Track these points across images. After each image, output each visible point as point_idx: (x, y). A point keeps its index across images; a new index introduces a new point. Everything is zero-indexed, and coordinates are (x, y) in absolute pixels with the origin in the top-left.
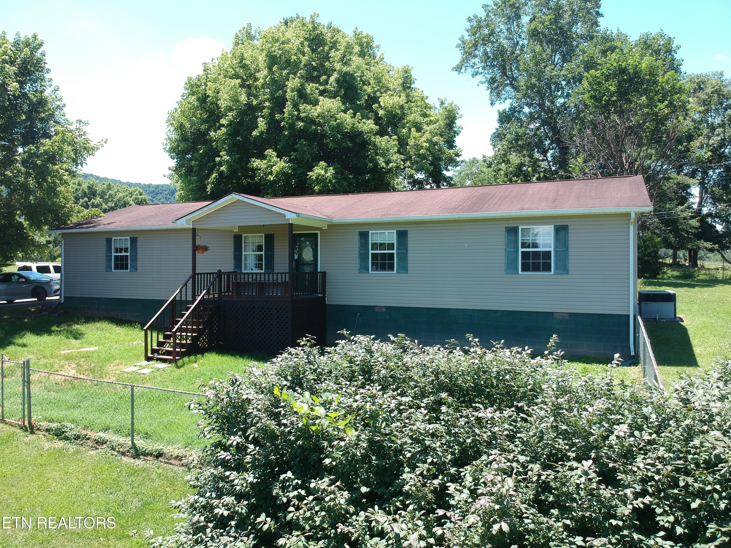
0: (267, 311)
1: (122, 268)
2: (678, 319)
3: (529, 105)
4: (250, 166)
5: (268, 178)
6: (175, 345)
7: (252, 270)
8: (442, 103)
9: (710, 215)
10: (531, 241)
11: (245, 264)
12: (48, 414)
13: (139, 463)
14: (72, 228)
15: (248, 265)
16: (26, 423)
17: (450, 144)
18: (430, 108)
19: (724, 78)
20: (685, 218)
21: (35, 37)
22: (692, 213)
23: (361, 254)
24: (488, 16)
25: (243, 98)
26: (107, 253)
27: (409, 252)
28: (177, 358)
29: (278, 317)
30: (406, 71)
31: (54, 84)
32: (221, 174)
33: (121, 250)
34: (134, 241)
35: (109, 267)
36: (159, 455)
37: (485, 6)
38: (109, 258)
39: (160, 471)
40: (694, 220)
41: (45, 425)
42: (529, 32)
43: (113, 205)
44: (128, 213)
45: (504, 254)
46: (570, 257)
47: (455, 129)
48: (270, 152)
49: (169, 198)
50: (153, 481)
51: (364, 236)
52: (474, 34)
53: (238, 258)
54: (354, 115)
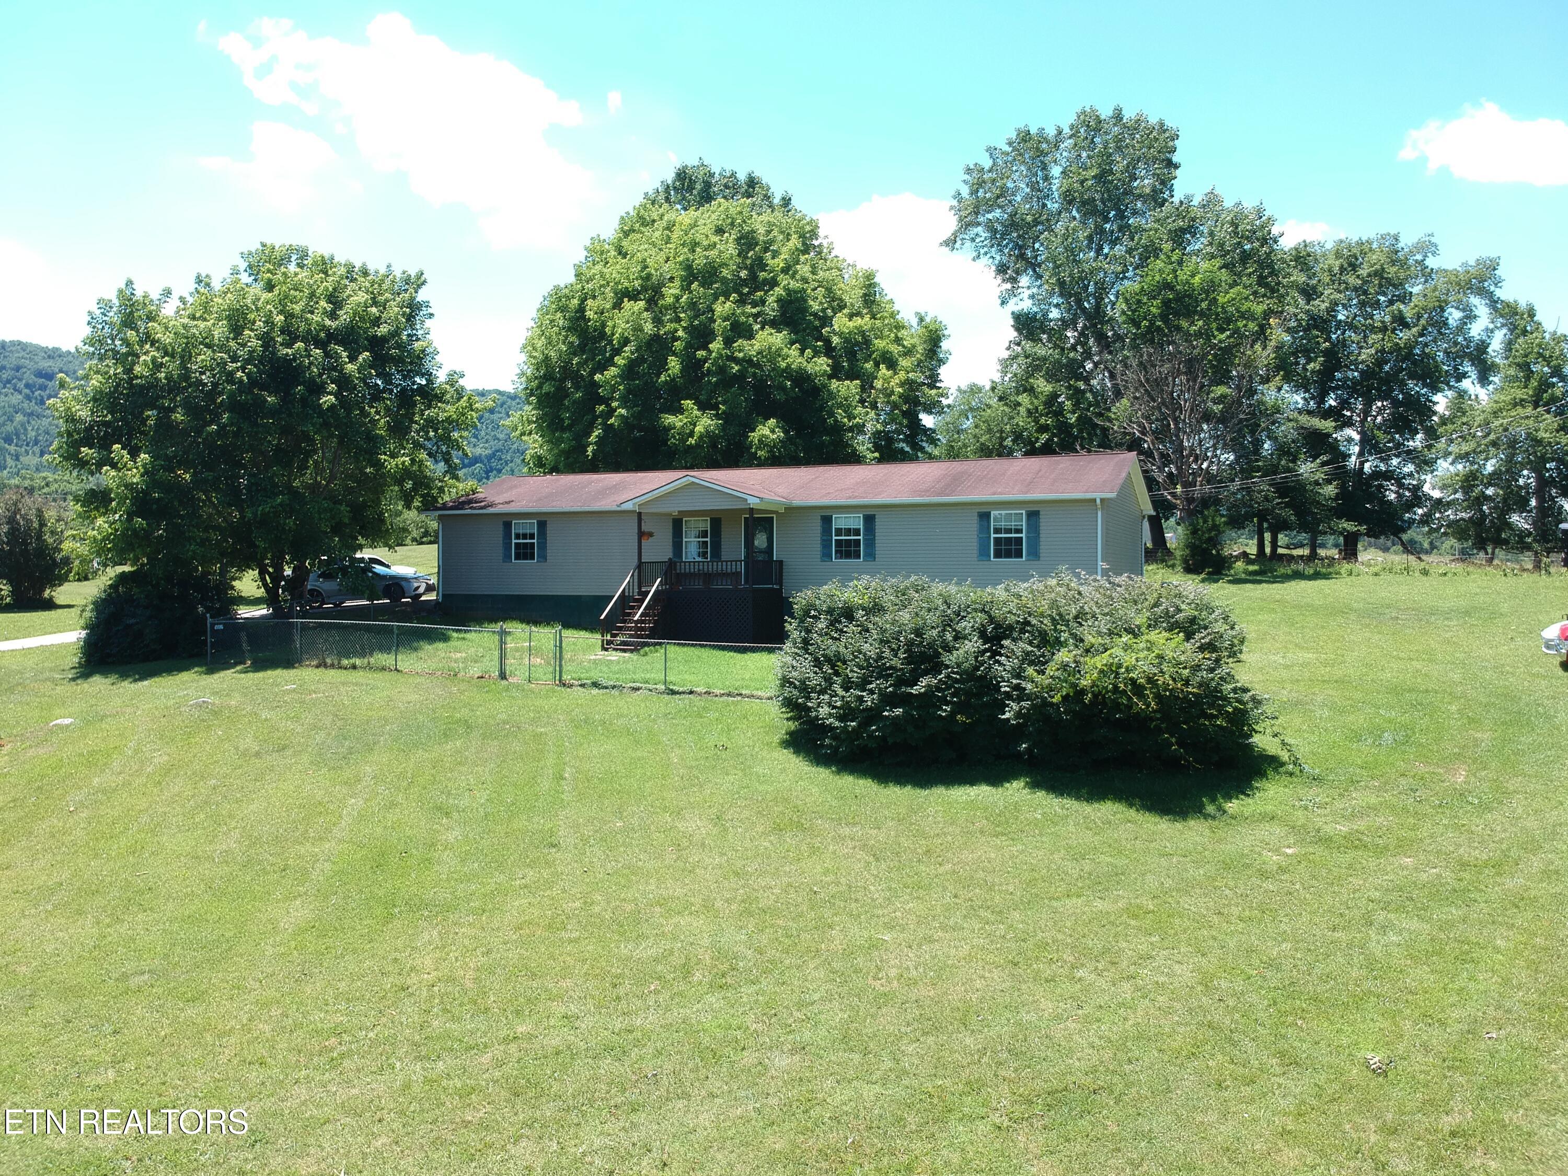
1: (525, 558)
4: (659, 423)
5: (688, 443)
6: (632, 636)
7: (695, 558)
8: (921, 320)
10: (1003, 527)
11: (686, 551)
14: (457, 508)
15: (689, 554)
17: (933, 380)
18: (903, 327)
19: (1400, 245)
23: (823, 540)
24: (994, 164)
25: (649, 328)
26: (504, 539)
27: (876, 539)
28: (637, 648)
29: (738, 608)
30: (869, 276)
32: (608, 428)
33: (525, 536)
34: (542, 525)
35: (507, 557)
37: (991, 151)
38: (507, 545)
40: (1330, 486)
42: (1061, 191)
45: (976, 540)
46: (1041, 544)
47: (940, 356)
48: (688, 403)
51: (827, 521)
52: (974, 192)
53: (678, 545)
54: (802, 352)
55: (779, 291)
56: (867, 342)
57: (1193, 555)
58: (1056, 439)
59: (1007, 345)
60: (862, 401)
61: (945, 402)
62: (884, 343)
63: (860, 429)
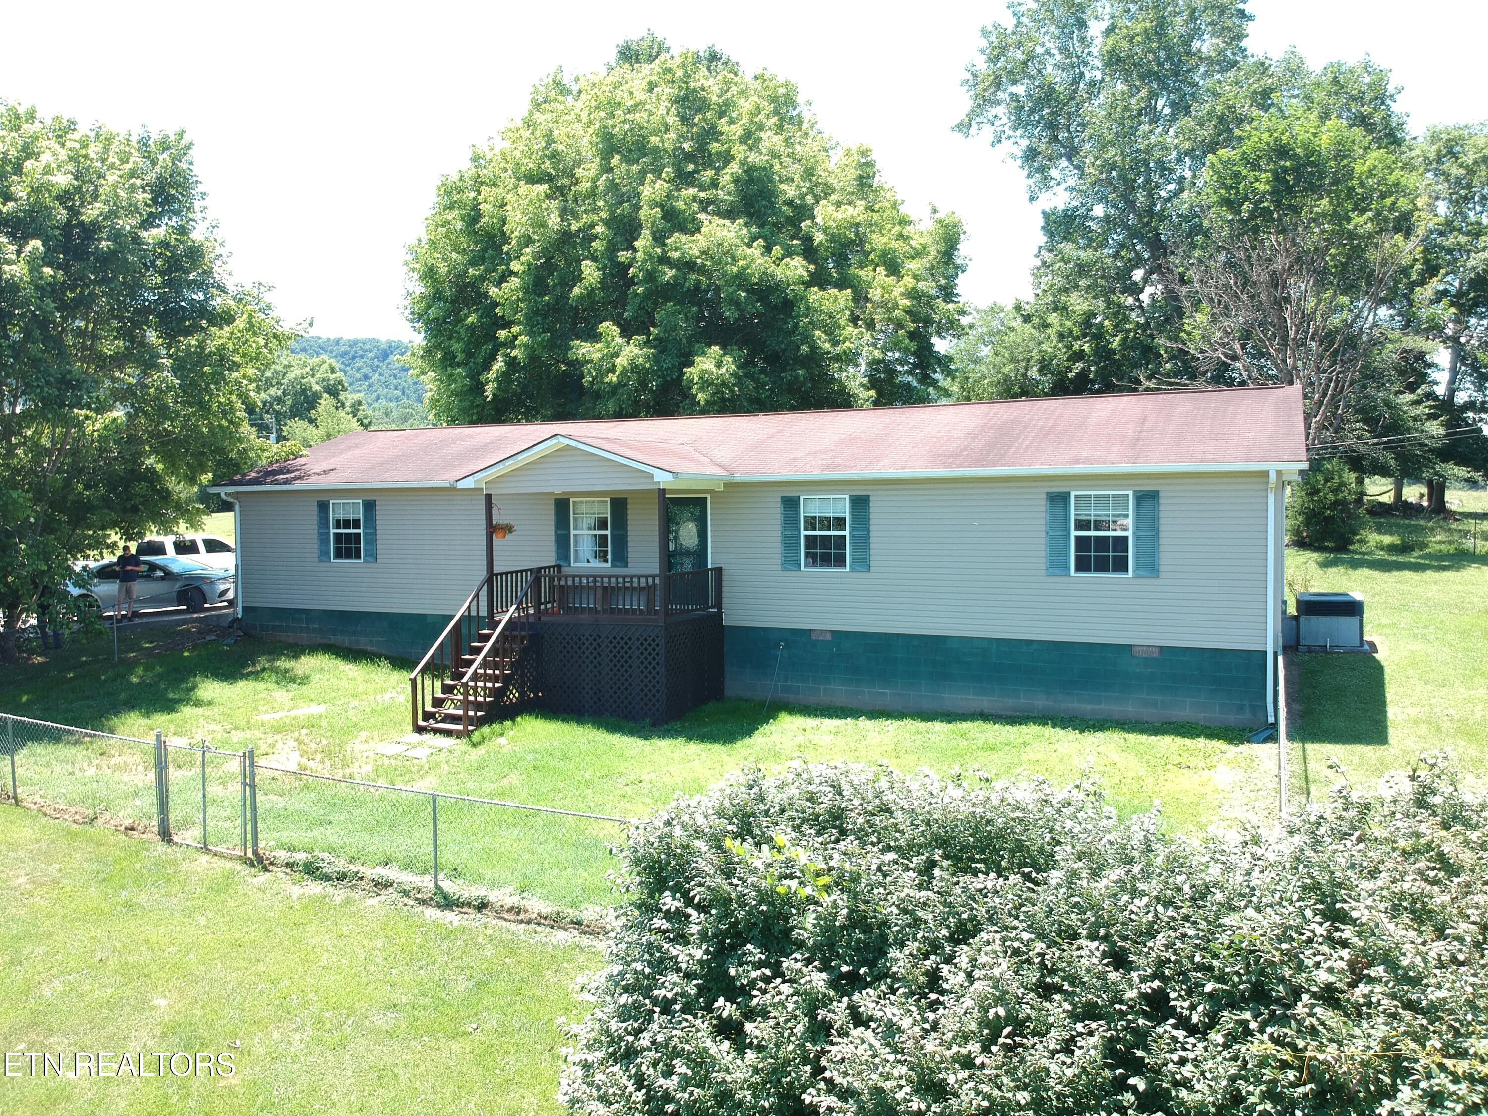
0: (622, 643)
1: (348, 556)
2: (1366, 647)
3: (1104, 199)
4: (571, 355)
5: (607, 380)
6: (466, 704)
7: (588, 562)
8: (934, 211)
9: (1470, 405)
10: (1092, 518)
11: (576, 551)
12: (285, 836)
13: (451, 917)
14: (256, 482)
15: (581, 554)
16: (250, 854)
17: (948, 293)
18: (910, 223)
20: (1415, 419)
21: (181, 135)
22: (1431, 407)
23: (785, 536)
24: (1019, 24)
25: (554, 221)
26: (320, 528)
27: (872, 534)
28: (470, 728)
29: (642, 653)
30: (863, 152)
31: (210, 215)
32: (512, 363)
33: (347, 524)
34: (369, 507)
35: (325, 554)
36: (482, 906)
37: (1014, 8)
38: (324, 537)
39: (489, 932)
40: (1435, 422)
41: (282, 855)
42: (1103, 55)
43: (280, 393)
44: (349, 449)
45: (1043, 541)
46: (1162, 548)
47: (959, 262)
48: (608, 328)
49: (378, 366)
50: (482, 947)
51: (791, 504)
52: (994, 60)
53: (563, 542)
54: (768, 249)
55: (734, 168)
56: (860, 241)
57: (1308, 522)
58: (1092, 368)
59: (1036, 252)
60: (854, 320)
61: (965, 321)
62: (885, 240)
63: (850, 358)
